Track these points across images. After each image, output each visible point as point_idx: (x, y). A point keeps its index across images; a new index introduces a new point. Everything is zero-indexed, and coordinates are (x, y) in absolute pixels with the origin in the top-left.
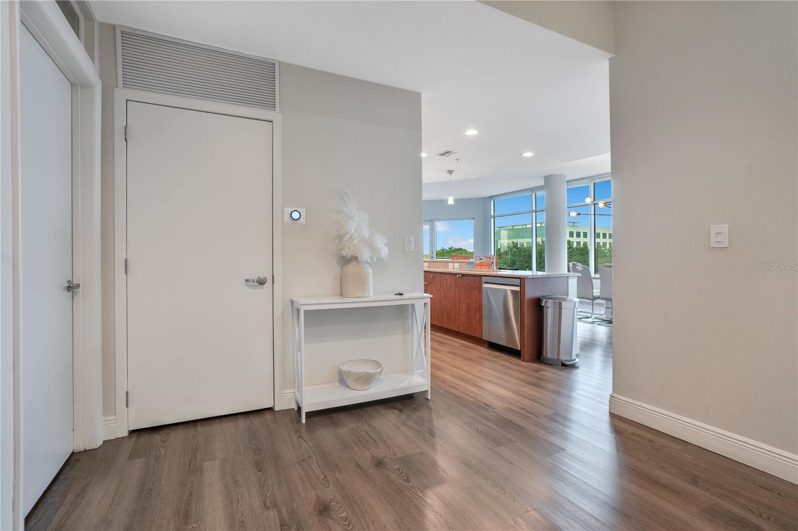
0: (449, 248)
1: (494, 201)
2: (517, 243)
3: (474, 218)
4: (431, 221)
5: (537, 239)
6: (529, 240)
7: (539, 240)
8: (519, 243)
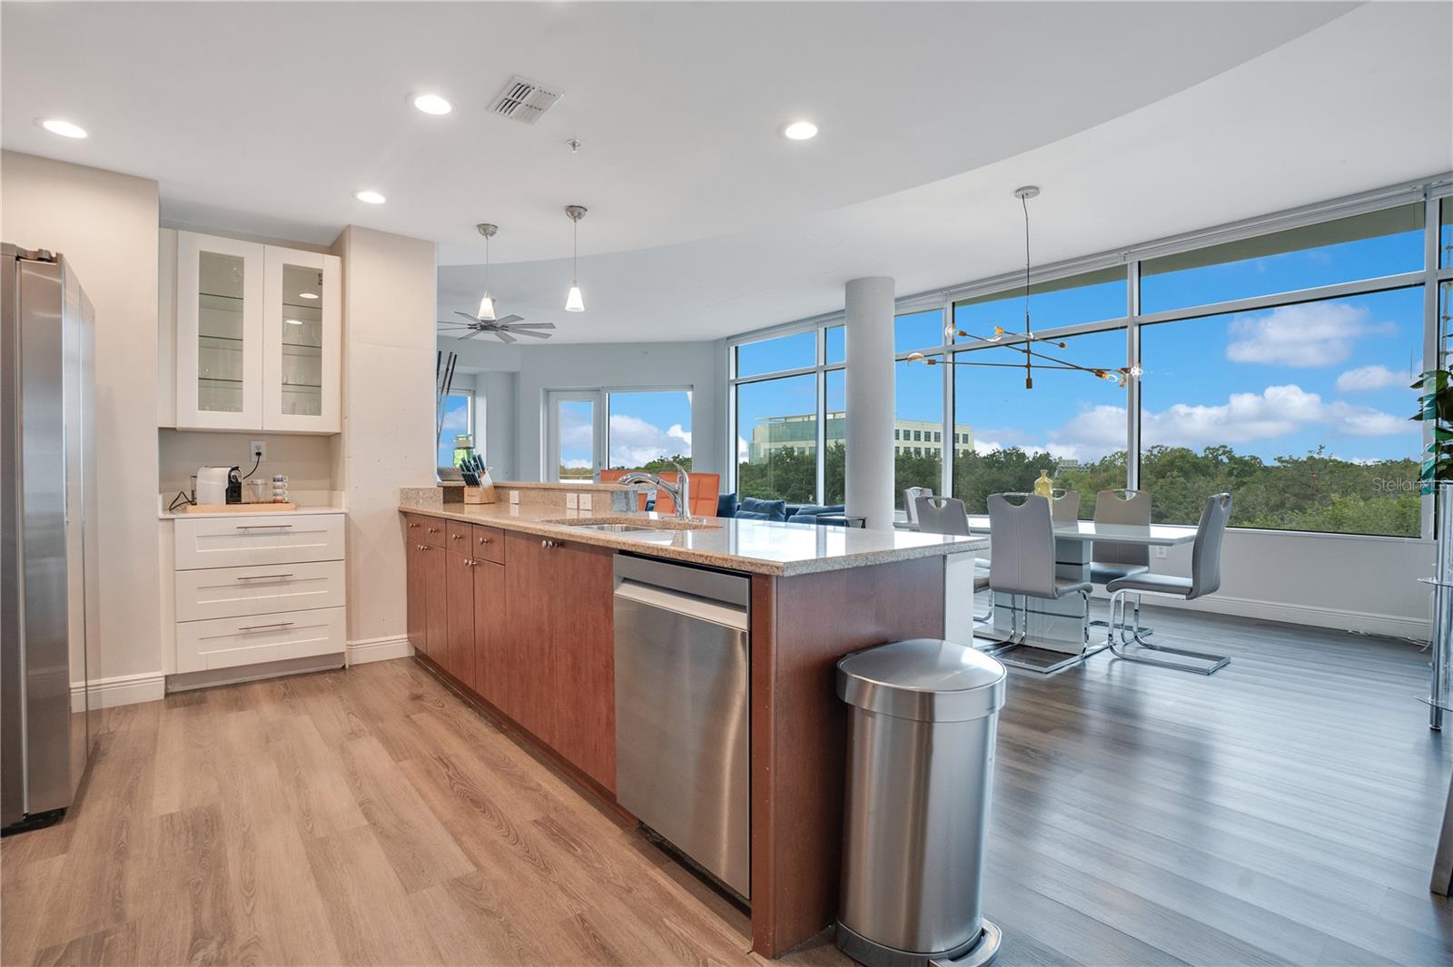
0: (674, 457)
1: (736, 348)
2: (792, 449)
3: (692, 386)
4: (598, 390)
5: (828, 441)
6: (812, 444)
7: (831, 443)
8: (795, 449)
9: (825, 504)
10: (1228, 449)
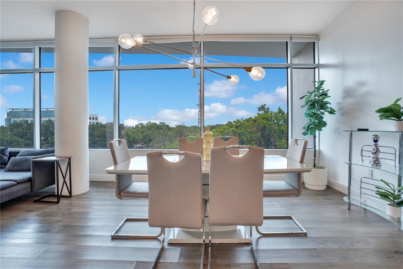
5: (42, 118)
9: (41, 148)
10: (164, 123)
